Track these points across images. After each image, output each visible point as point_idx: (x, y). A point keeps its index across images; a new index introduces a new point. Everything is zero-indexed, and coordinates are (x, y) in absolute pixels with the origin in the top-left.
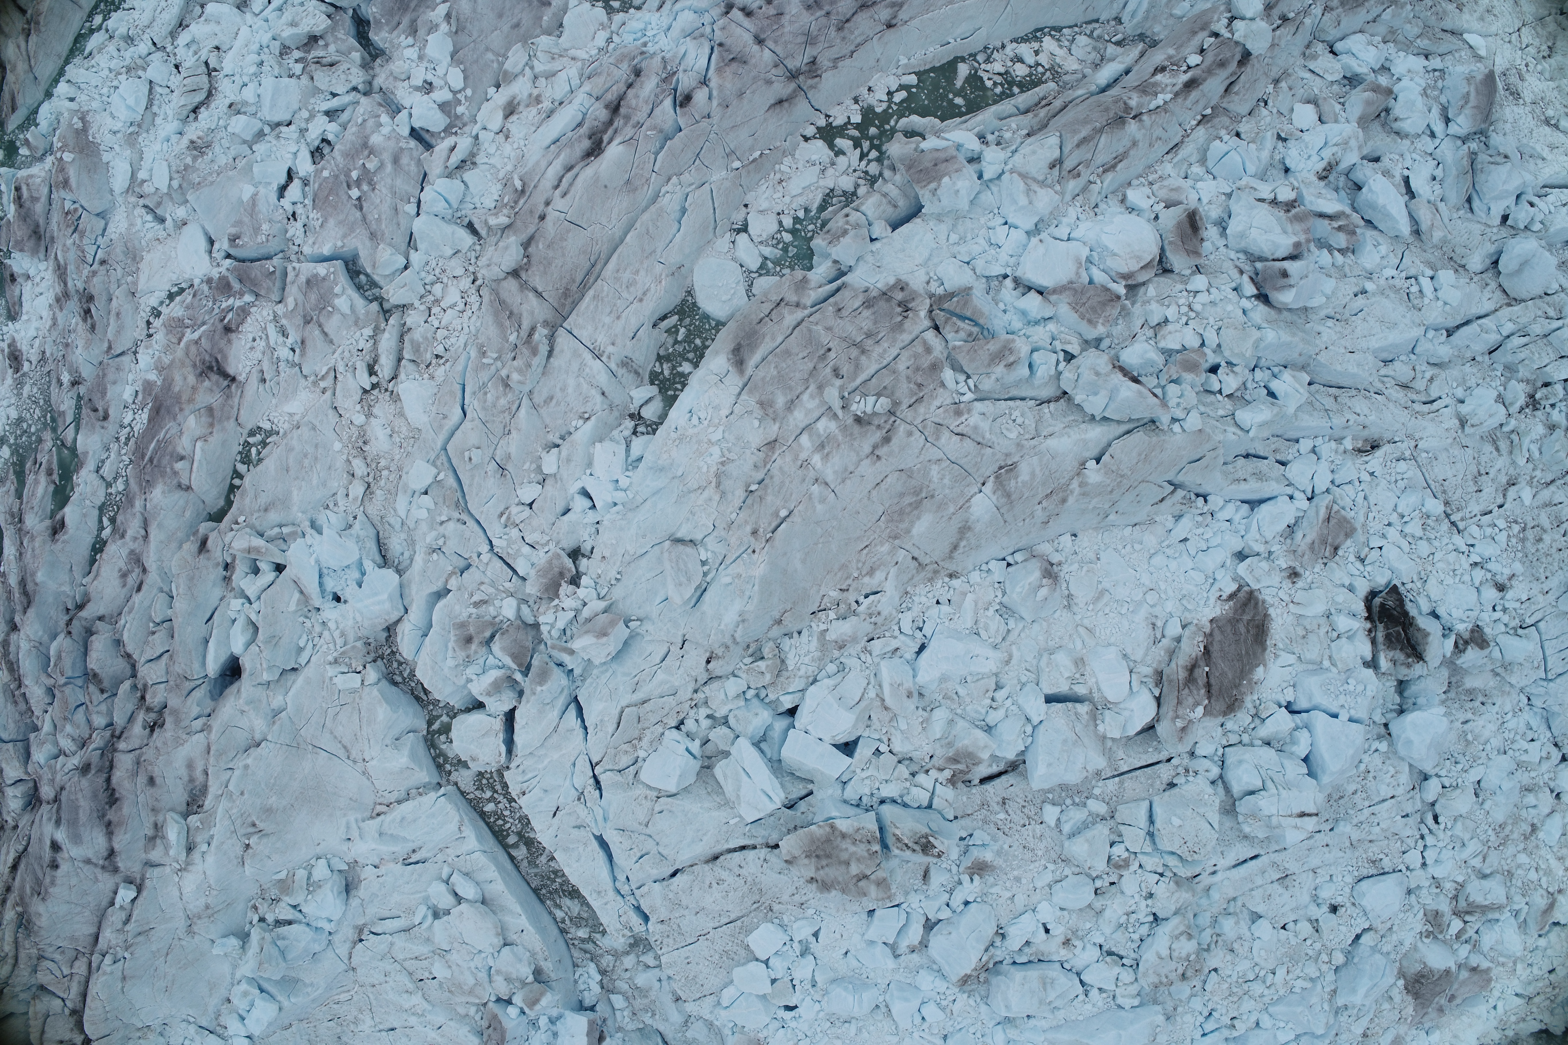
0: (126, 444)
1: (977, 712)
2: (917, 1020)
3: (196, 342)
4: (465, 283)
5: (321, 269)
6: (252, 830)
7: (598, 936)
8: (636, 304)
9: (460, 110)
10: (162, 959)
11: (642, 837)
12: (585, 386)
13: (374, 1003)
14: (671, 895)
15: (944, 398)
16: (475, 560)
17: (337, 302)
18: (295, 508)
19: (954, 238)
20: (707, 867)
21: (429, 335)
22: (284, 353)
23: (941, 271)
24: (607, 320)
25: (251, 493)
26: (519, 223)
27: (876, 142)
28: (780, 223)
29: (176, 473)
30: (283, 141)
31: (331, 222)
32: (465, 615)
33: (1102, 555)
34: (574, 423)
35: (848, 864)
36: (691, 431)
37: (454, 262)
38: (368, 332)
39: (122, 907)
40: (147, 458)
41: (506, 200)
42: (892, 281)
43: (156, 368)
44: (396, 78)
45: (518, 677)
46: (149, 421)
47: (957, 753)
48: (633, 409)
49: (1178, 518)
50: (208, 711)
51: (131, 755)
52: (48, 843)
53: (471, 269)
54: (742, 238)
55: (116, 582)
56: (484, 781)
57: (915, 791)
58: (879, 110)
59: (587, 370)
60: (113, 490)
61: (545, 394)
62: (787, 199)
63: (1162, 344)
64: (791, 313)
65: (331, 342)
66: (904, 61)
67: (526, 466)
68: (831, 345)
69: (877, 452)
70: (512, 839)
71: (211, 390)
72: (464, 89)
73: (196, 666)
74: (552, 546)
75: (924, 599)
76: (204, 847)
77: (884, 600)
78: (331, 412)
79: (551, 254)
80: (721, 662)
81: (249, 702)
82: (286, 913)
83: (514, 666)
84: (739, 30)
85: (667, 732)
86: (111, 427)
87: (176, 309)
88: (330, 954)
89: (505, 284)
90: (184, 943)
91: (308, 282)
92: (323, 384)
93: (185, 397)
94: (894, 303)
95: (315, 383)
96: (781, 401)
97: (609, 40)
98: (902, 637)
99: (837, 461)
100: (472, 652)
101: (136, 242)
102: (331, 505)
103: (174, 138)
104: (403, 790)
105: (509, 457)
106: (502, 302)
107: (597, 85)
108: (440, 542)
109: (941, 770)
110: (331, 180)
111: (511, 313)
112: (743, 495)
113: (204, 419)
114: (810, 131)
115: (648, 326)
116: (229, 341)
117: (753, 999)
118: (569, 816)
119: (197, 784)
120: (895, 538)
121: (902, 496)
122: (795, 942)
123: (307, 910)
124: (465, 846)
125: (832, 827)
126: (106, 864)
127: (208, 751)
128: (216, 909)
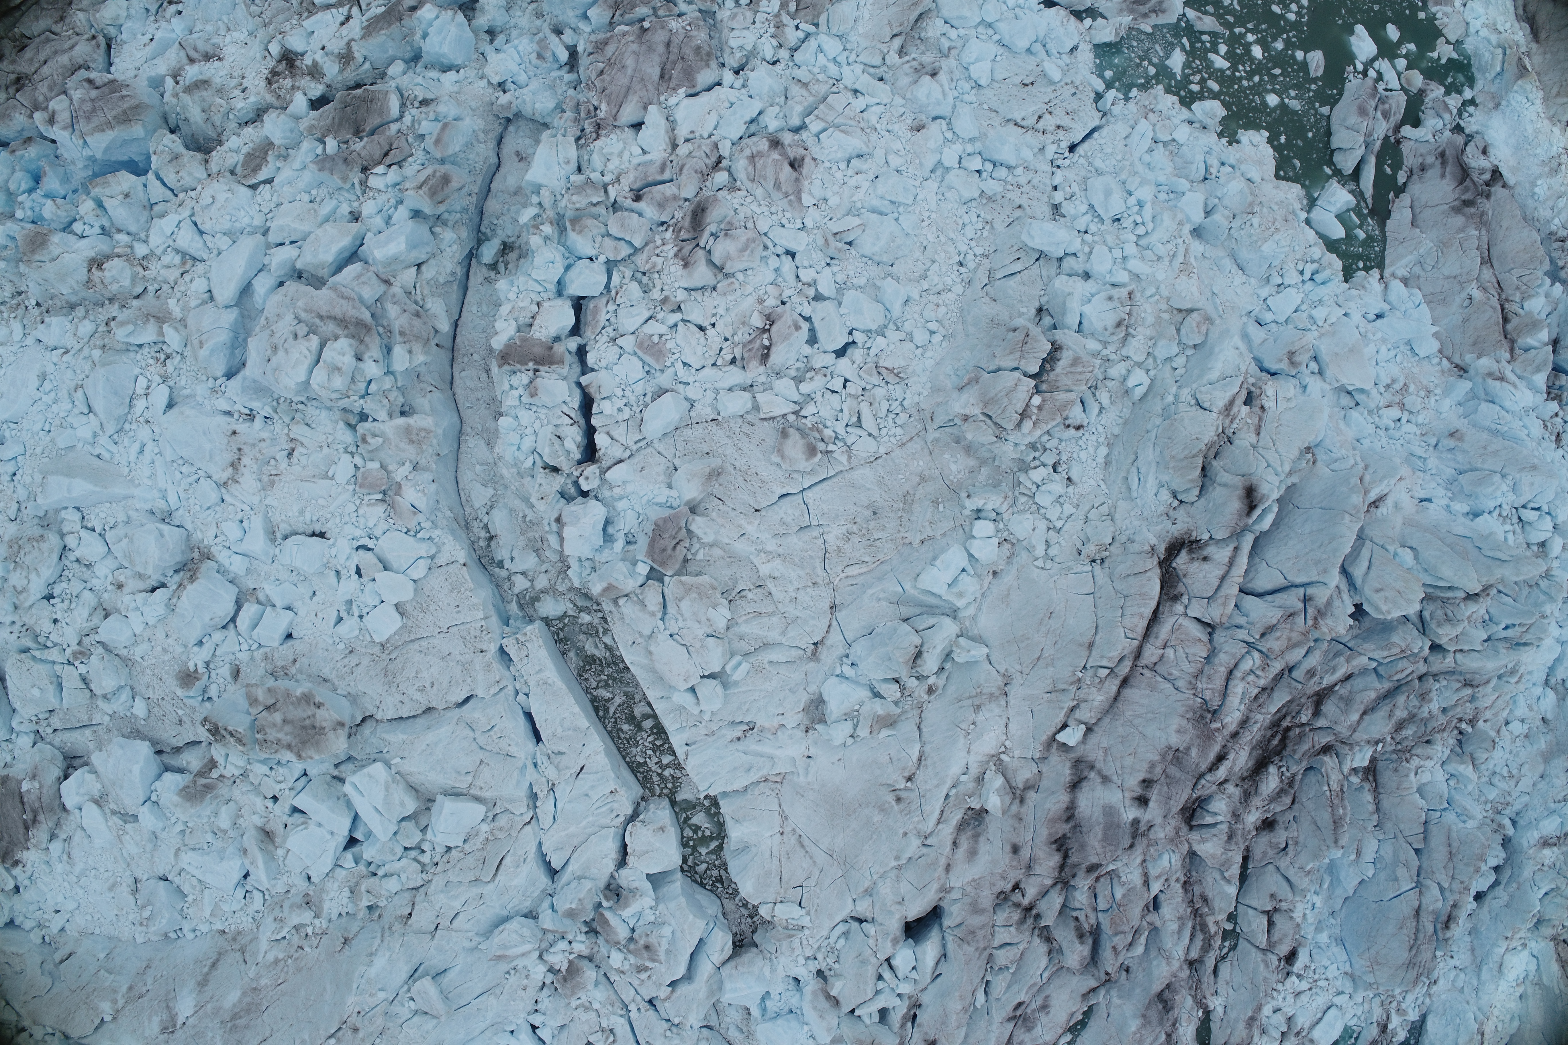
2: (245, 524)
6: (901, 796)
7: (570, 613)
10: (1045, 655)
11: (489, 749)
13: (819, 565)
14: (469, 680)
16: (644, 1006)
20: (434, 704)
32: (656, 965)
33: (114, 919)
35: (285, 721)
39: (1078, 722)
45: (605, 903)
47: (203, 797)
49: (62, 930)
51: (1038, 872)
52: (1152, 802)
55: (1053, 1004)
57: (241, 763)
70: (648, 724)
74: (573, 1005)
75: (244, 917)
76: (964, 778)
77: (269, 934)
80: (399, 913)
81: (890, 912)
82: (889, 690)
83: (608, 915)
85: (459, 844)
88: (850, 639)
90: (1018, 667)
98: (262, 889)
100: (644, 937)
108: (668, 1033)
109: (221, 777)
117: (395, 565)
118: (567, 768)
119: (969, 833)
120: (255, 989)
121: (247, 1027)
122: (357, 614)
123: (866, 693)
124: (685, 736)
125: (299, 757)
126: (1086, 773)
127: (948, 868)
128: (970, 702)
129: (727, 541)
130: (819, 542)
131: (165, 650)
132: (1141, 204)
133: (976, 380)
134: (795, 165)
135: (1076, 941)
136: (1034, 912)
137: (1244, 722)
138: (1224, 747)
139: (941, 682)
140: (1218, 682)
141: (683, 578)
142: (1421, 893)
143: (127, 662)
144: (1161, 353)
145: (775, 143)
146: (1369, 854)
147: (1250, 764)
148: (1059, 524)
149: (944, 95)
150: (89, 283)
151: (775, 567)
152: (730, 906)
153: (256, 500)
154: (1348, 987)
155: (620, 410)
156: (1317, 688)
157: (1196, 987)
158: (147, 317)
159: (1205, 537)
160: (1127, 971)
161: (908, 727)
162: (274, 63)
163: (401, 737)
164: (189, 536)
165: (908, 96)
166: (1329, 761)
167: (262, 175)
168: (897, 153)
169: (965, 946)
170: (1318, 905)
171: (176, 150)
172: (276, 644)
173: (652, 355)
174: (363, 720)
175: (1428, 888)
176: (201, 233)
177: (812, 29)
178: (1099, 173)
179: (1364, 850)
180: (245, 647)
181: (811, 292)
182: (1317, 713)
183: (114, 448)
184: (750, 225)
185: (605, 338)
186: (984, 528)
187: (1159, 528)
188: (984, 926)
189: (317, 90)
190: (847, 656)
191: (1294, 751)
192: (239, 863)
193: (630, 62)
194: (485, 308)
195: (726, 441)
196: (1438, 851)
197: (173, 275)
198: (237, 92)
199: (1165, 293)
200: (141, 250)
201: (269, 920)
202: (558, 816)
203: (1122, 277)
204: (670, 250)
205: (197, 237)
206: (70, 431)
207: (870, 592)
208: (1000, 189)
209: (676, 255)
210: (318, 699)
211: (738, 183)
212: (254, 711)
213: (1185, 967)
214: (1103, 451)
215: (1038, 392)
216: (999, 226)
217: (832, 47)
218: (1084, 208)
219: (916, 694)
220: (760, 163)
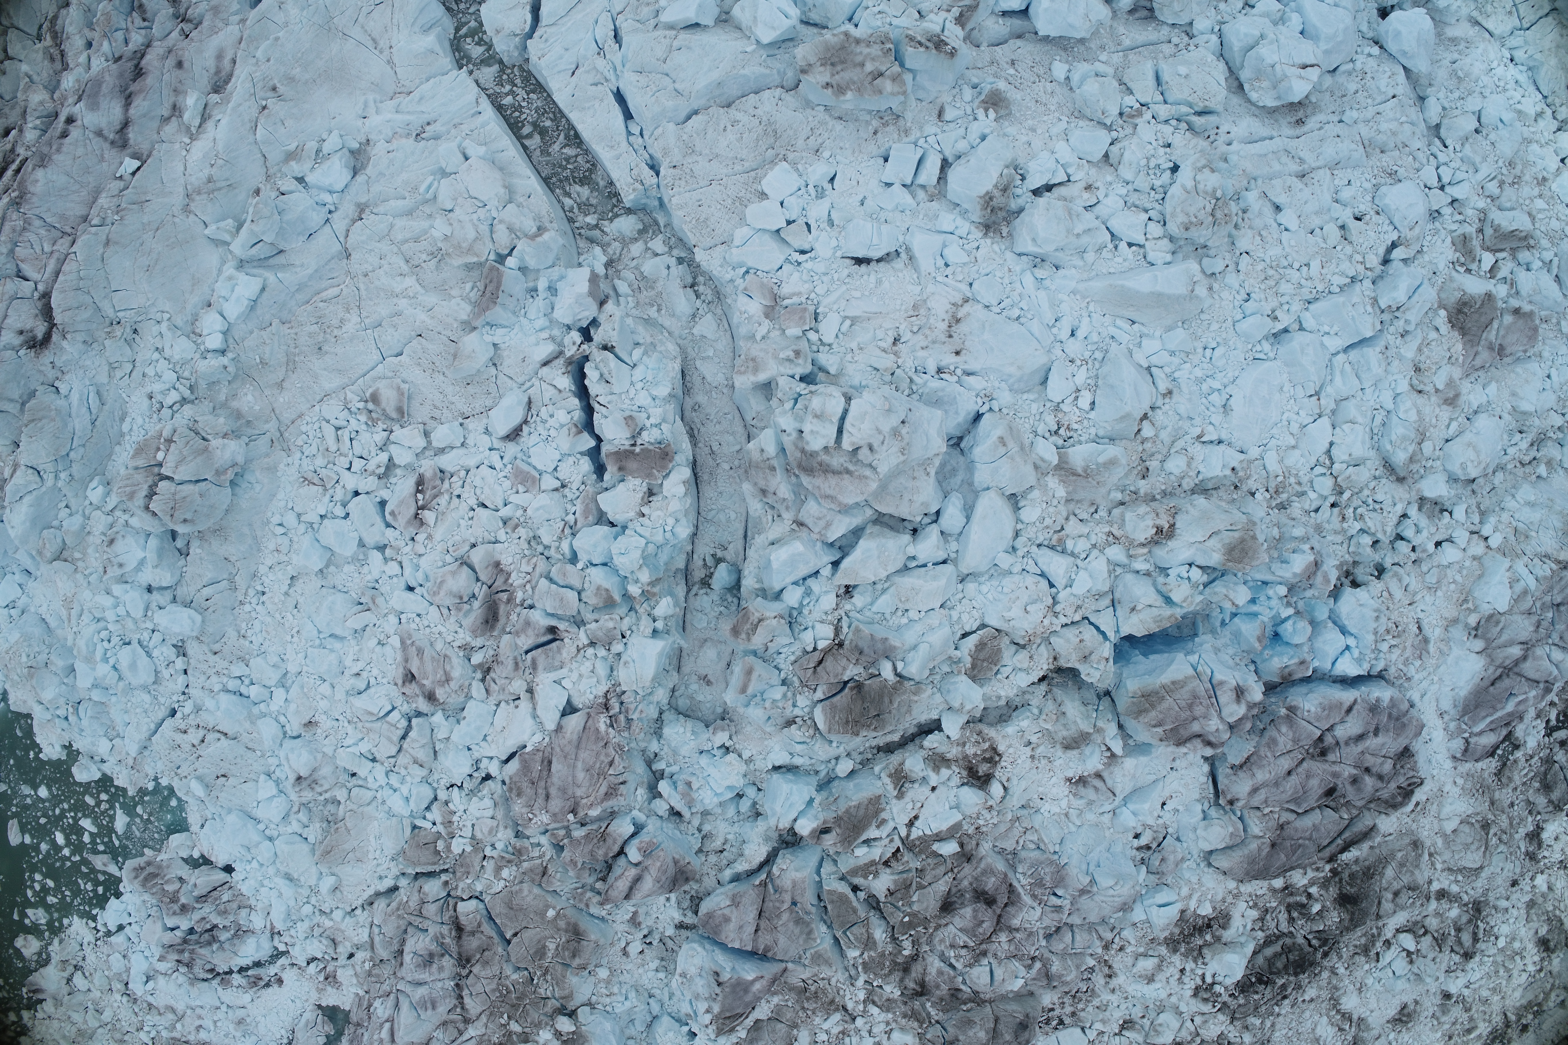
2: (940, 263)
6: (270, 94)
7: (606, 223)
10: (151, 233)
11: (659, 76)
13: (363, 293)
14: (685, 137)
20: (722, 111)
35: (862, 65)
39: (122, 178)
70: (527, 130)
76: (219, 115)
82: (287, 184)
88: (327, 228)
90: (176, 220)
109: (949, 10)
117: (767, 237)
118: (588, 72)
119: (222, 73)
122: (810, 187)
123: (310, 180)
124: (480, 119)
125: (846, 34)
126: (117, 137)
127: (240, 41)
128: (218, 185)
129: (445, 304)
130: (364, 314)
132: (106, 660)
133: (218, 473)
134: (410, 677)
141: (475, 259)
143: (1079, 114)
144: (78, 520)
145: (431, 697)
148: (156, 356)
149: (287, 759)
150: (1174, 512)
151: (399, 285)
155: (552, 416)
158: (1087, 474)
159: (22, 352)
161: (275, 155)
162: (997, 774)
163: (746, 71)
164: (1010, 246)
165: (319, 756)
167: (972, 640)
168: (324, 697)
171: (1087, 666)
173: (522, 472)
176: (1043, 575)
177: (419, 823)
178: (145, 688)
181: (388, 552)
183: (1113, 331)
184: (445, 611)
185: (574, 486)
186: (215, 343)
187: (64, 358)
189: (932, 741)
190: (329, 212)
193: (581, 775)
194: (722, 516)
195: (454, 399)
197: (1073, 527)
198: (1034, 739)
199: (79, 576)
200: (1116, 553)
202: (593, 26)
203: (117, 589)
204: (516, 580)
205: (1045, 568)
206: (1172, 346)
207: (310, 271)
208: (232, 667)
209: (509, 575)
210: (829, 91)
211: (461, 654)
214: (125, 427)
215: (160, 465)
216: (232, 633)
217: (396, 803)
218: (155, 653)
220: (440, 675)
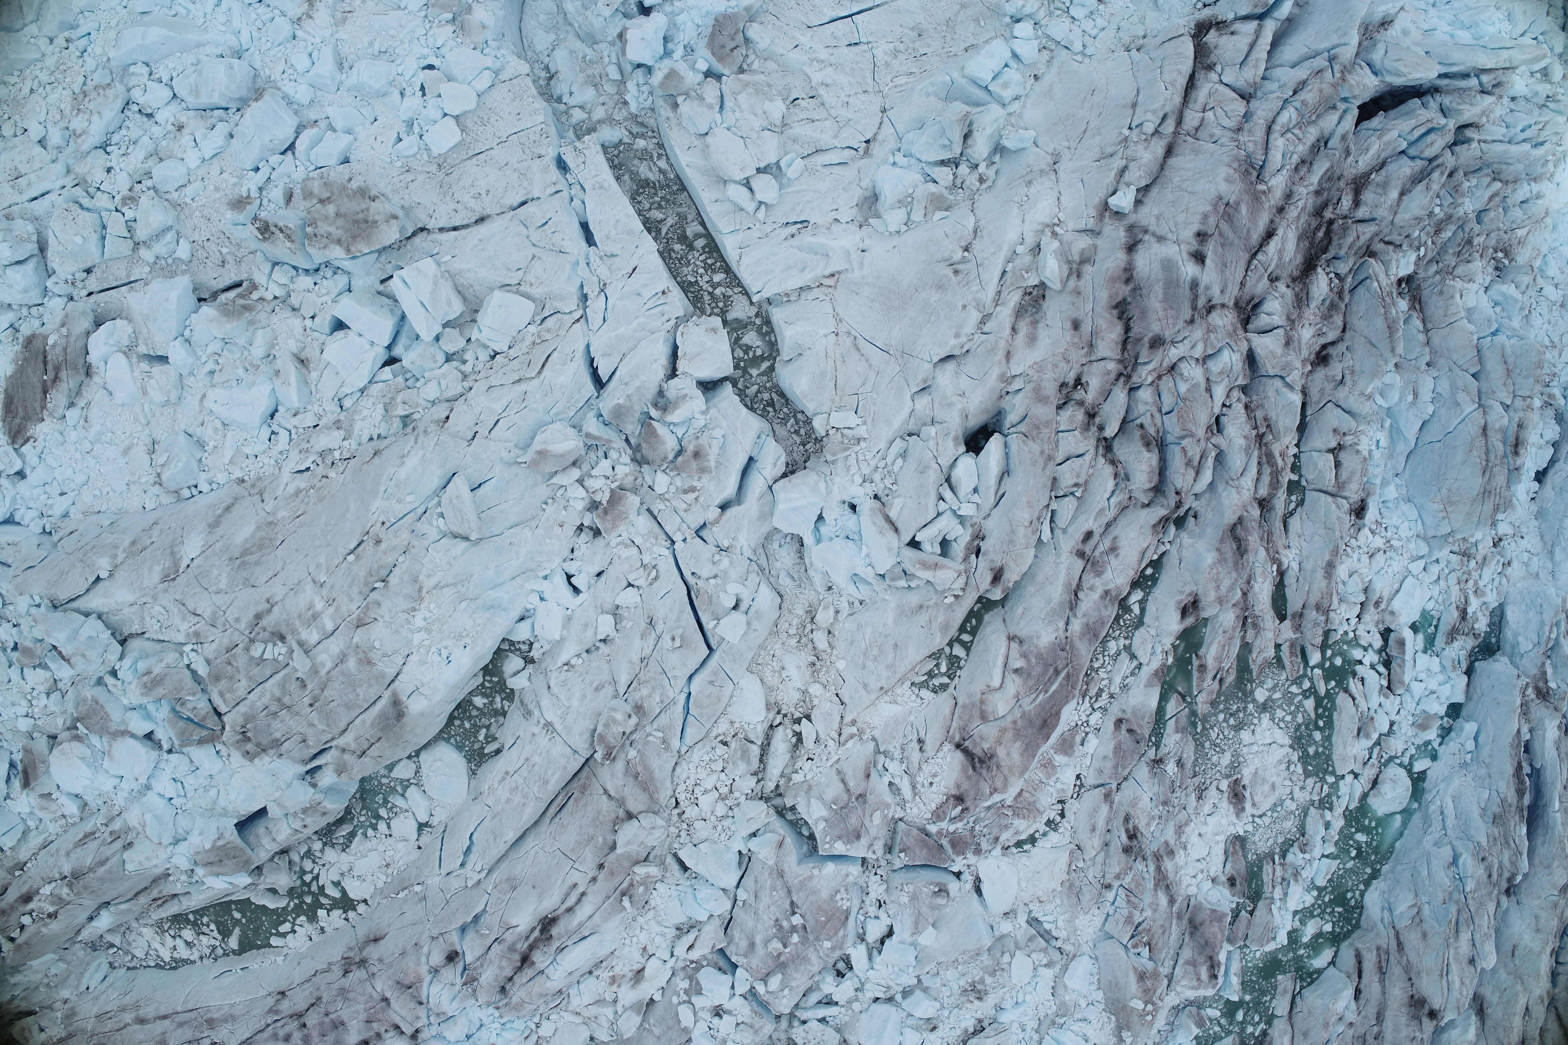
0: (1101, 690)
1: (231, 351)
2: (314, 55)
3: (996, 790)
4: (691, 812)
5: (840, 848)
6: (960, 267)
8: (511, 770)
9: (685, 984)
10: (1091, 126)
11: (542, 244)
12: (562, 697)
13: (869, 76)
14: (525, 183)
15: (209, 650)
16: (690, 534)
17: (824, 813)
18: (893, 605)
19: (213, 793)
20: (488, 211)
21: (730, 766)
22: (894, 767)
23: (218, 765)
24: (537, 759)
25: (935, 626)
26: (626, 864)
27: (306, 889)
28: (389, 827)
29: (1024, 656)
30: (883, 983)
31: (825, 894)
32: (704, 480)
33: (125, 487)
34: (580, 661)
35: (338, 214)
36: (450, 643)
37: (704, 835)
38: (797, 778)
39: (1128, 185)
40: (1063, 675)
41: (641, 889)
42: (257, 761)
43: (1054, 767)
44: (752, 1027)
45: (654, 413)
46: (1058, 714)
47: (240, 314)
48: (530, 668)
49: (66, 515)
50: (1008, 398)
51: (1100, 355)
52: (1208, 262)
53: (685, 826)
54: (423, 819)
55: (1123, 543)
56: (721, 305)
57: (284, 280)
58: (303, 918)
59: (559, 713)
60: (1122, 642)
61: (602, 693)
62: (381, 848)
63: (48, 674)
64: (347, 744)
65: (839, 772)
66: (280, 959)
67: (630, 624)
68: (309, 710)
69: (268, 606)
71: (982, 738)
72: (680, 1003)
73: (1014, 448)
74: (613, 543)
75: (266, 461)
76: (1020, 249)
77: (292, 465)
78: (846, 700)
79: (591, 831)
80: (436, 417)
81: (951, 405)
82: (944, 174)
83: (656, 424)
84: (404, 1013)
85: (506, 348)
86: (1115, 711)
87: (1023, 827)
88: (901, 129)
89: (642, 807)
90: (1065, 144)
91: (858, 837)
92: (854, 730)
93: (1009, 735)
94: (254, 740)
95: (861, 732)
96: (351, 664)
97: (538, 1026)
98: (289, 427)
99: (302, 602)
100: (694, 443)
101: (1066, 902)
102: (857, 603)
103: (1007, 1005)
104: (802, 301)
105: (643, 636)
106: (645, 789)
107: (541, 985)
108: (717, 557)
109: (261, 299)
110: (822, 937)
111: (636, 776)
112: (390, 579)
113: (989, 709)
114: (361, 908)
115: (507, 746)
116: (958, 786)
117: (461, 76)
118: (619, 268)
119: (1028, 320)
120: (271, 523)
121: (257, 563)
122: (417, 133)
123: (918, 177)
124: (738, 239)
126: (1140, 236)
127: (1008, 355)
128: (1021, 180)
129: (781, 51)
131: (217, 189)
135: (1143, 449)
136: (1097, 420)
137: (1289, 196)
138: (1272, 222)
139: (991, 173)
140: (1259, 134)
141: (740, 77)
142: (1485, 412)
143: (176, 206)
146: (1426, 395)
147: (1299, 259)
148: (1094, 32)
151: (827, 75)
152: (781, 432)
153: (327, 33)
154: (1424, 549)
156: (1354, 171)
157: (1268, 540)
160: (1195, 517)
161: (962, 211)
164: (256, 76)
166: (1375, 266)
169: (1030, 443)
170: (1383, 443)
172: (333, 162)
174: (414, 234)
175: (1491, 407)
179: (1420, 391)
180: (301, 168)
182: (1357, 203)
183: (191, 6)
186: (1024, 29)
188: (1048, 424)
190: (899, 150)
191: (1340, 246)
192: (270, 388)
196: (1495, 369)
201: (294, 455)
202: (609, 316)
207: (919, 87)
210: (374, 193)
212: (308, 204)
213: (1256, 505)
219: (967, 182)
